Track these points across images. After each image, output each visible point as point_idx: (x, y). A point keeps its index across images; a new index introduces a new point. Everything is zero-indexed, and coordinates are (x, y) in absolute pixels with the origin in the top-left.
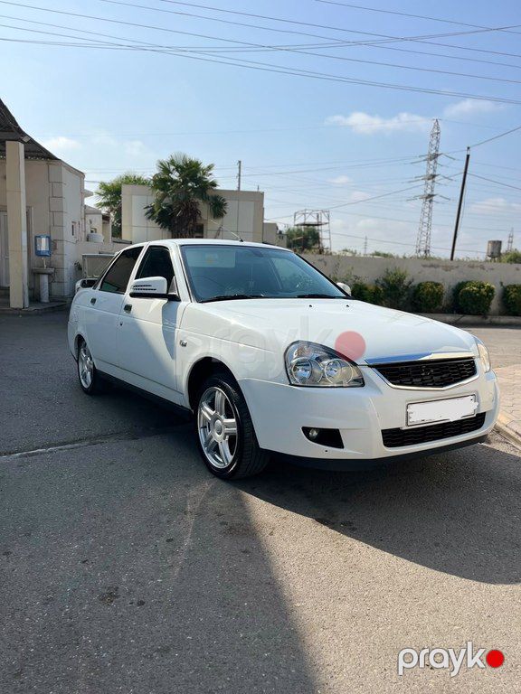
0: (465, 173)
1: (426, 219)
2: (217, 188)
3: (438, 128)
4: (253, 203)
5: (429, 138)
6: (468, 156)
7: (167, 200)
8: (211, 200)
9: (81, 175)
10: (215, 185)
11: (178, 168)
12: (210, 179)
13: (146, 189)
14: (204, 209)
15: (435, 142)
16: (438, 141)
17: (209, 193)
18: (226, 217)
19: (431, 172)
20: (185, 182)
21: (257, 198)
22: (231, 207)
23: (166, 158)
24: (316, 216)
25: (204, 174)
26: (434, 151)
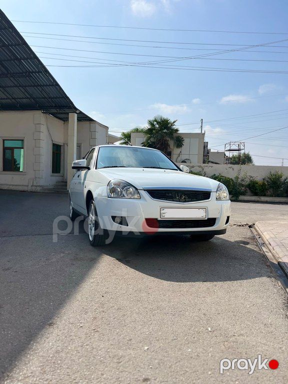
2: (179, 132)
4: (198, 139)
7: (152, 139)
8: (175, 139)
9: (107, 128)
10: (178, 131)
11: (158, 123)
12: (175, 127)
13: (142, 134)
14: (171, 143)
17: (175, 135)
18: (183, 147)
20: (162, 130)
21: (201, 136)
22: (186, 142)
23: (152, 119)
24: (237, 145)
25: (171, 125)
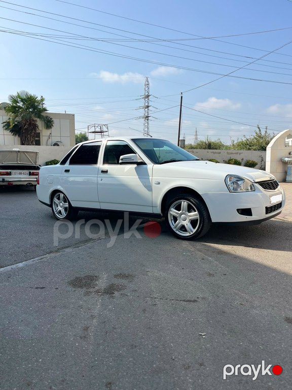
0: (181, 105)
1: (146, 129)
2: (48, 112)
3: (148, 81)
4: (68, 120)
5: (144, 87)
6: (182, 97)
7: (18, 119)
8: (45, 118)
10: (46, 110)
11: (22, 100)
12: (43, 106)
14: (40, 123)
15: (147, 89)
16: (148, 89)
17: (43, 114)
18: (53, 128)
19: (147, 104)
20: (28, 108)
21: (71, 118)
22: (56, 122)
23: (15, 94)
24: (99, 127)
25: (39, 104)
26: (147, 94)
